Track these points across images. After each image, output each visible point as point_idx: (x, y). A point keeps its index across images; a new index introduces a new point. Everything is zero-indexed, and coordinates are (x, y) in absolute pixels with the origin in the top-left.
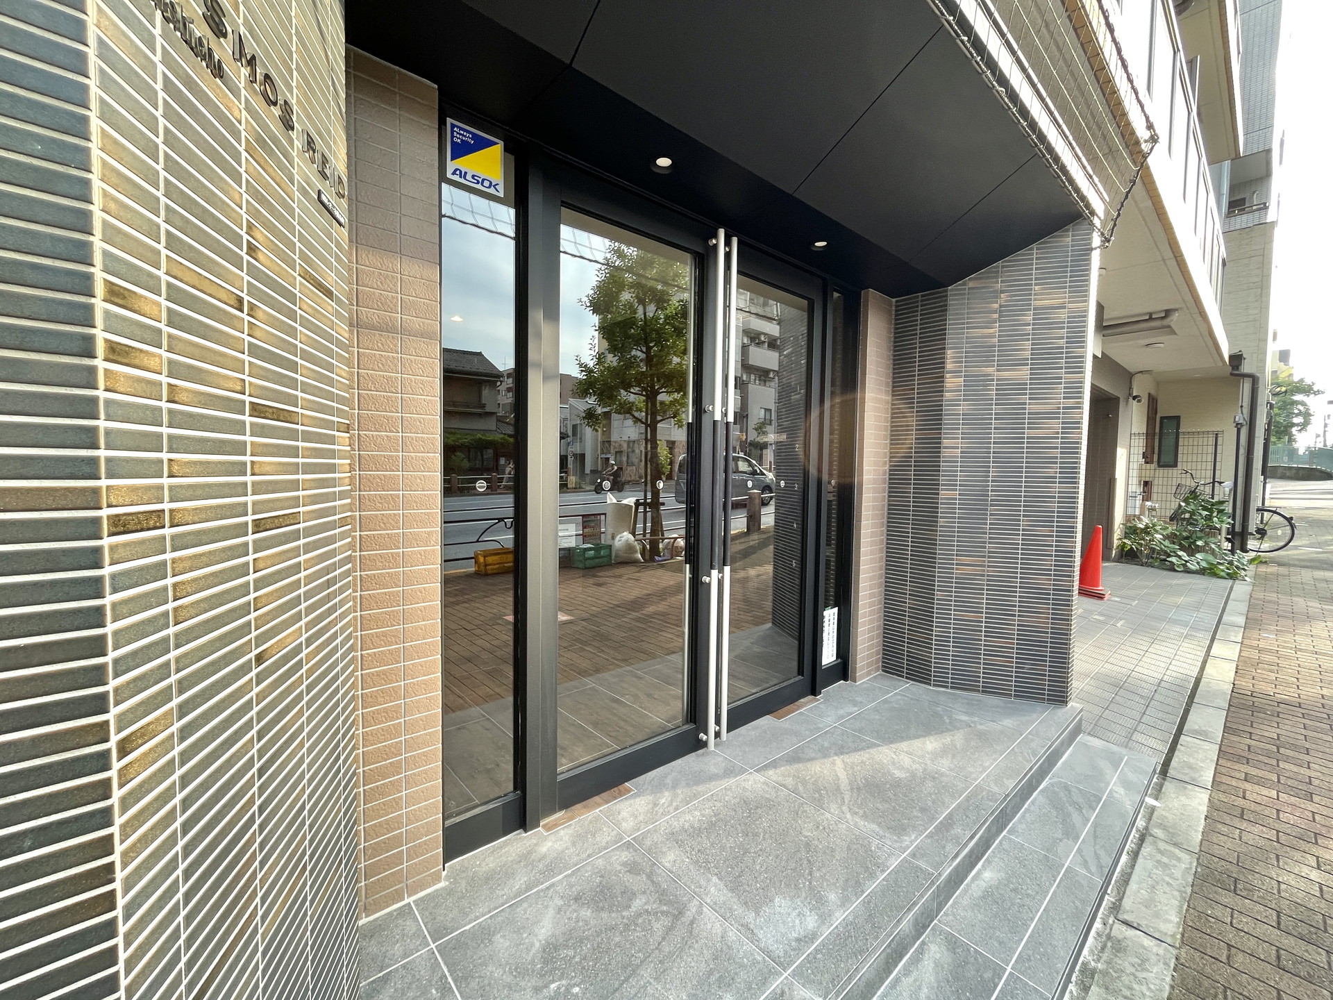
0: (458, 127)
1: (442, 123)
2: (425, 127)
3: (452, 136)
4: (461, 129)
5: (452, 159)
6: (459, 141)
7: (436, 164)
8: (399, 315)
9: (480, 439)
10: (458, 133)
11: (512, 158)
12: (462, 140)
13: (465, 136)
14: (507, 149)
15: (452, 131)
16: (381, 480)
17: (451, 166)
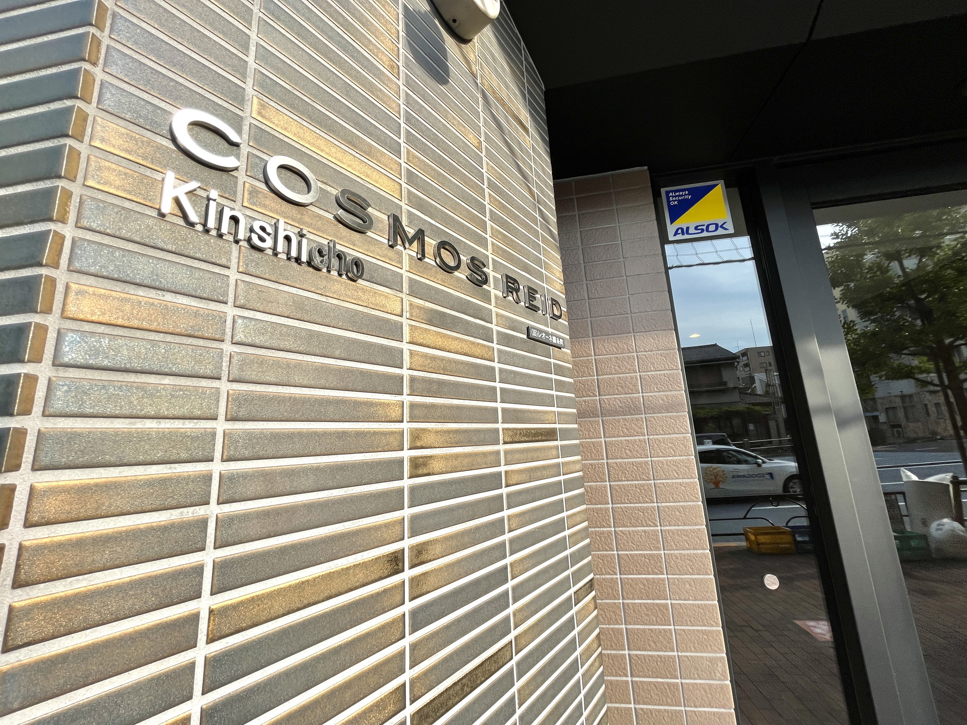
0: (672, 191)
1: (657, 196)
2: (640, 208)
3: (669, 202)
4: (676, 191)
5: (672, 223)
6: (676, 203)
7: (657, 234)
8: (641, 394)
9: (727, 410)
10: (673, 197)
11: (735, 191)
12: (679, 200)
13: (682, 195)
14: (727, 186)
15: (668, 198)
16: (644, 585)
17: (671, 229)
